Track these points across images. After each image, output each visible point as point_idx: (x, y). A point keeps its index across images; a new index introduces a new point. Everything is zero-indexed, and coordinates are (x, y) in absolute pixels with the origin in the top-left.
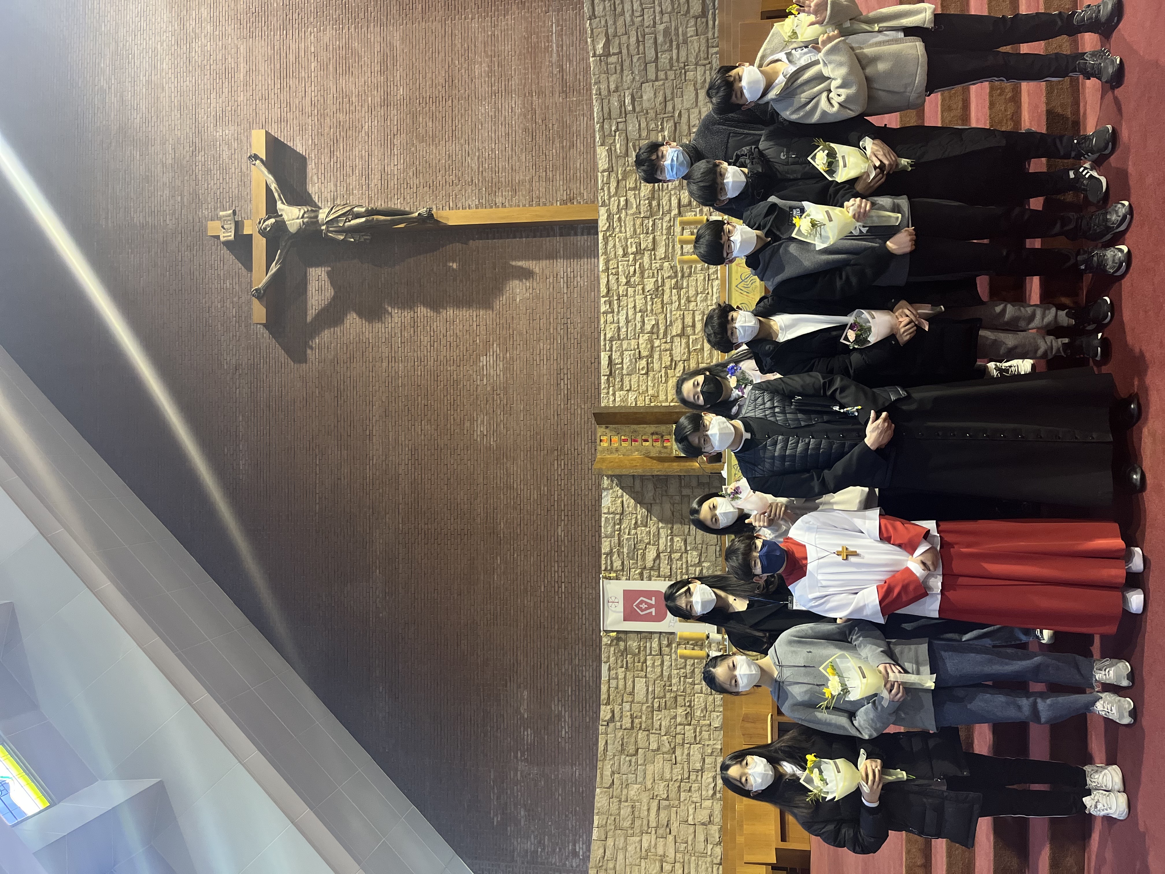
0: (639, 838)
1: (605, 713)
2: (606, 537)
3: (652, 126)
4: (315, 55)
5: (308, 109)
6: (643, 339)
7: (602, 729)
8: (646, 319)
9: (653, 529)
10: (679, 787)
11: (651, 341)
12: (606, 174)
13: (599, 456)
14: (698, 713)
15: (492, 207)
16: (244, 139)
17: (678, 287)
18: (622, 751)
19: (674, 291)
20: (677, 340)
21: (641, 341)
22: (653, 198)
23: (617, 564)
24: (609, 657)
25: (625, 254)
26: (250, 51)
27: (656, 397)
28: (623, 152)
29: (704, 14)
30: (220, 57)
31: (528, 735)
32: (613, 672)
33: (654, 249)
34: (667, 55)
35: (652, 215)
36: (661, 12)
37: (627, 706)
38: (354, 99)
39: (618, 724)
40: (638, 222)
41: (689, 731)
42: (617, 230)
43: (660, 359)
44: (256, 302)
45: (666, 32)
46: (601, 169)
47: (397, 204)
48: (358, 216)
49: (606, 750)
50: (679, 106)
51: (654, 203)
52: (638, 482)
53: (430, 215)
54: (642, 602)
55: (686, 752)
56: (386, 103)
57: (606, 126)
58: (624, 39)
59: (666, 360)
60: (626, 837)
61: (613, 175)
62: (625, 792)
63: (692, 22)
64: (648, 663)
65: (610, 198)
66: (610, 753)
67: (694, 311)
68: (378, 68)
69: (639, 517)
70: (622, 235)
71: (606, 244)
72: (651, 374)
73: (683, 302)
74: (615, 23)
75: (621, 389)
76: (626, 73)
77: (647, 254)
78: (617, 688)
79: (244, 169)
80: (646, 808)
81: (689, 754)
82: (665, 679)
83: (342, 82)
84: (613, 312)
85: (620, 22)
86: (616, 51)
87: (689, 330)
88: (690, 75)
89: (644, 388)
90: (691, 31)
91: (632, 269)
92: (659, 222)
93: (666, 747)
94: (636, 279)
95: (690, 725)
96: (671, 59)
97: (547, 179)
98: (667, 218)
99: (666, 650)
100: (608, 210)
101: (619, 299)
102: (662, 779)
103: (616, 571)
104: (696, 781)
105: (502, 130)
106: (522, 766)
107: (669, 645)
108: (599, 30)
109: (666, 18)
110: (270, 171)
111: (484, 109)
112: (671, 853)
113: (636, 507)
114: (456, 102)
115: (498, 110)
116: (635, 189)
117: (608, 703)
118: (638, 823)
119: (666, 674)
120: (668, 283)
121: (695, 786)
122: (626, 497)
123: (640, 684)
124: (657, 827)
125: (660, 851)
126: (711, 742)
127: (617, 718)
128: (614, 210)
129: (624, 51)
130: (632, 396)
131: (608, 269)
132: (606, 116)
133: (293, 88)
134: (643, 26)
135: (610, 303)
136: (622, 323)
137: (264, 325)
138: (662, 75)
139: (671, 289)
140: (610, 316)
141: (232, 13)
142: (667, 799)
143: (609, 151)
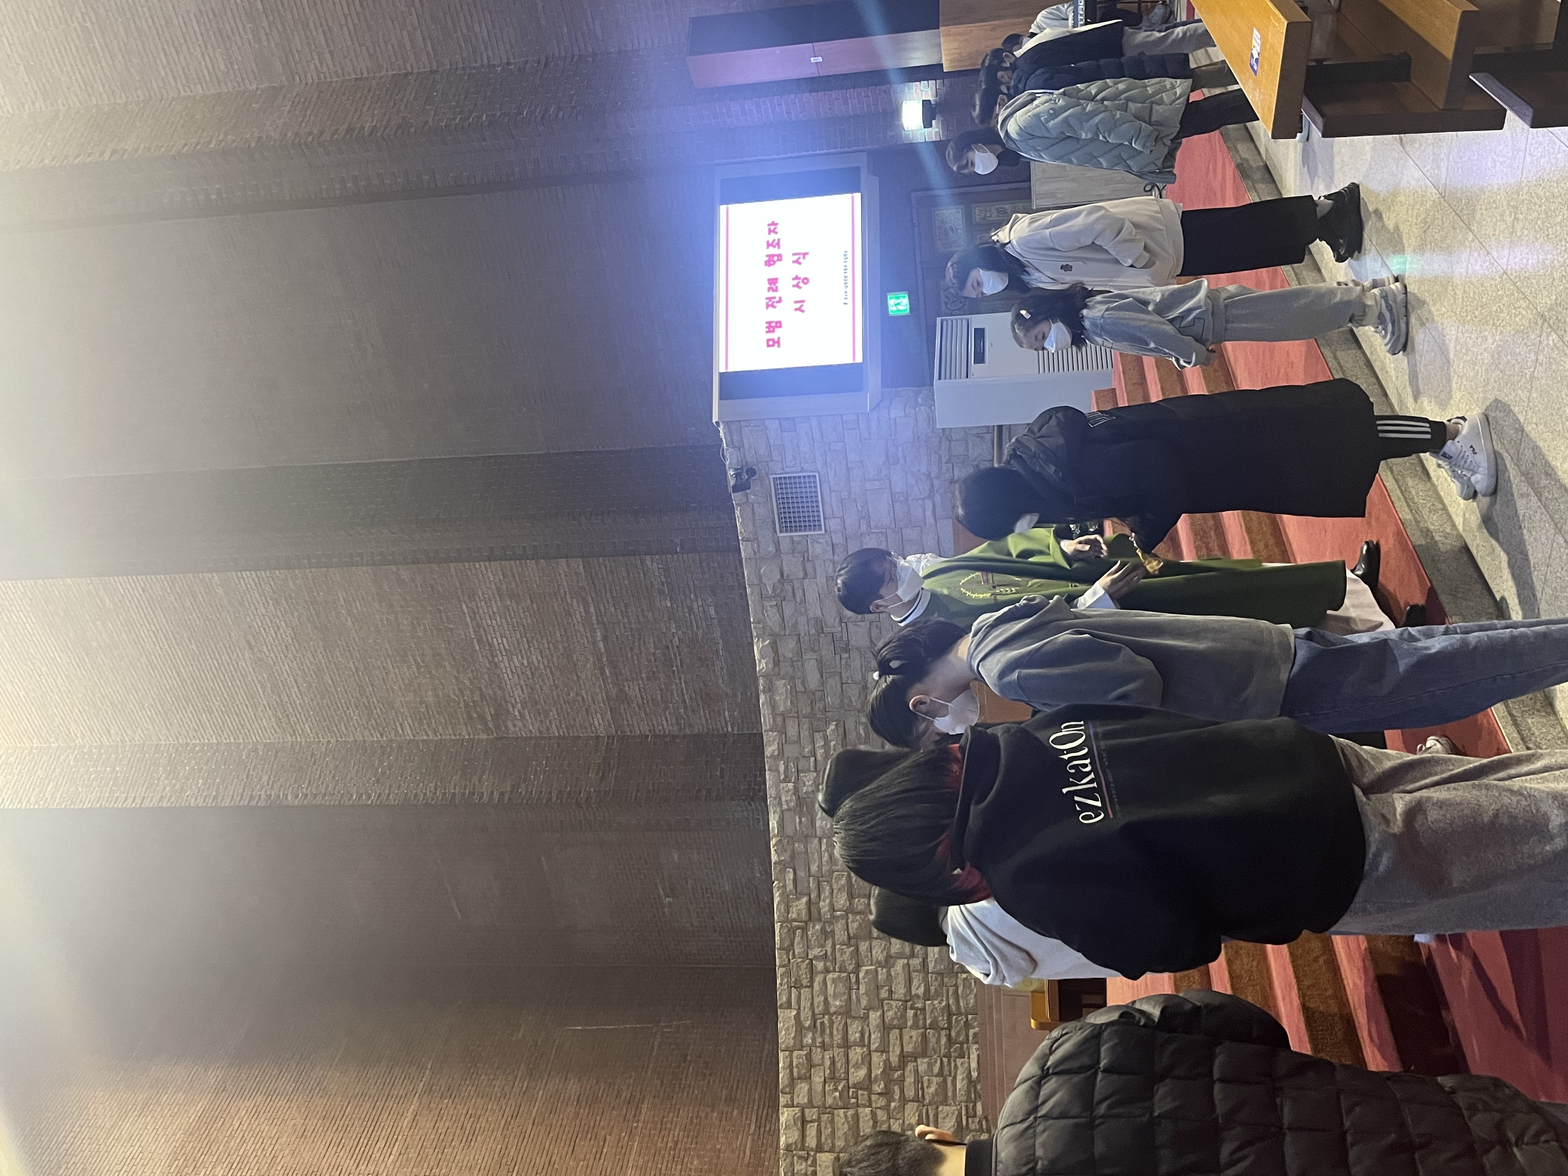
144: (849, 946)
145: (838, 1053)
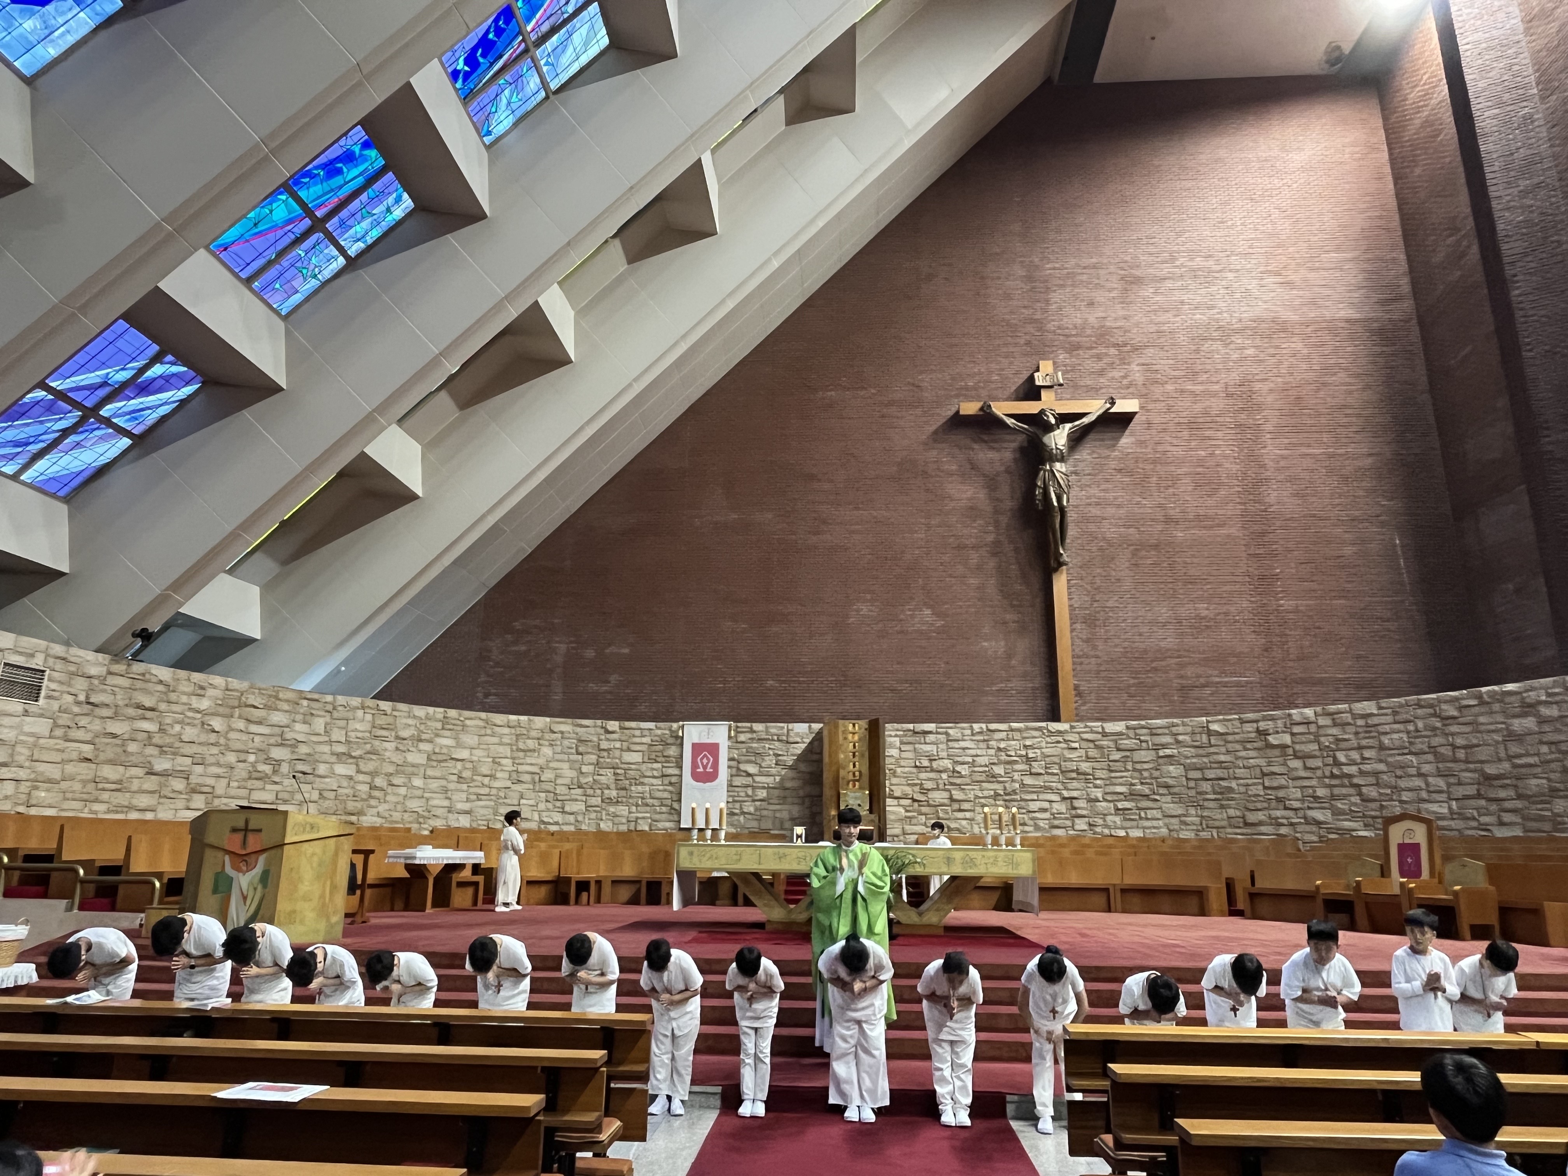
0: (509, 755)
1: (613, 725)
2: (767, 727)
3: (1146, 774)
4: (1212, 455)
5: (1160, 448)
6: (947, 764)
7: (599, 722)
8: (966, 766)
9: (773, 771)
10: (549, 792)
11: (945, 771)
12: (1100, 730)
13: (841, 722)
14: (612, 809)
15: (1071, 619)
16: (1131, 390)
17: (996, 795)
18: (580, 741)
19: (992, 793)
20: (946, 795)
21: (946, 761)
22: (1079, 774)
23: (742, 737)
24: (660, 728)
25: (1025, 747)
26: (1214, 395)
27: (894, 774)
28: (1121, 747)
29: (1247, 824)
30: (1208, 367)
31: (590, 653)
32: (646, 733)
33: (1031, 774)
34: (1209, 789)
35: (1062, 772)
36: (1248, 785)
37: (618, 745)
38: (1171, 490)
39: (603, 737)
40: (1056, 760)
41: (597, 801)
42: (1048, 739)
43: (929, 779)
44: (979, 405)
45: (1230, 789)
46: (1105, 725)
47: (1072, 531)
48: (1059, 499)
49: (582, 726)
50: (1164, 799)
51: (1074, 775)
52: (815, 757)
53: (1060, 564)
54: (708, 759)
55: (579, 798)
56: (1169, 520)
57: (1145, 731)
58: (1223, 750)
59: (929, 785)
60: (511, 745)
61: (1100, 736)
62: (547, 743)
63: (1238, 813)
64: (656, 765)
65: (1079, 733)
66: (578, 730)
67: (973, 811)
68: (1201, 512)
69: (785, 758)
70: (1043, 744)
71: (1036, 729)
72: (914, 770)
73: (983, 801)
74: (1237, 742)
75: (902, 743)
76: (1192, 750)
77: (1026, 767)
78: (634, 736)
79: (1104, 391)
80: (533, 761)
81: (576, 800)
82: (642, 780)
83: (1187, 480)
84: (973, 735)
85: (1238, 747)
86: (1213, 742)
87: (956, 806)
88: (1192, 811)
89: (902, 764)
90: (1232, 812)
91: (1013, 753)
92: (1055, 778)
93: (583, 780)
94: (1004, 757)
95: (602, 801)
96: (1207, 793)
97: (1098, 672)
98: (1060, 786)
99: (666, 780)
100: (1066, 732)
101: (984, 741)
102: (557, 776)
103: (736, 736)
104: (555, 807)
105: (1145, 629)
106: (562, 648)
107: (671, 784)
108: (1230, 727)
109: (1242, 789)
110: (1099, 418)
111: (1163, 612)
112: (497, 784)
113: (793, 755)
114: (1171, 586)
115: (1164, 625)
116: (1087, 757)
117: (621, 728)
118: (521, 754)
119: (646, 780)
120: (999, 787)
121: (550, 806)
122: (803, 746)
123: (636, 757)
124: (517, 771)
125: (499, 775)
126: (587, 821)
127: (608, 736)
128: (1069, 737)
129: (1212, 750)
130: (894, 752)
131: (1012, 730)
132: (1154, 731)
133: (1179, 435)
134: (1235, 767)
135: (981, 733)
136: (963, 744)
137: (958, 412)
138: (1192, 784)
139: (994, 790)
140: (969, 732)
141: (1250, 377)
142: (540, 781)
143: (1120, 734)
144: (1430, 747)
145: (1354, 743)
